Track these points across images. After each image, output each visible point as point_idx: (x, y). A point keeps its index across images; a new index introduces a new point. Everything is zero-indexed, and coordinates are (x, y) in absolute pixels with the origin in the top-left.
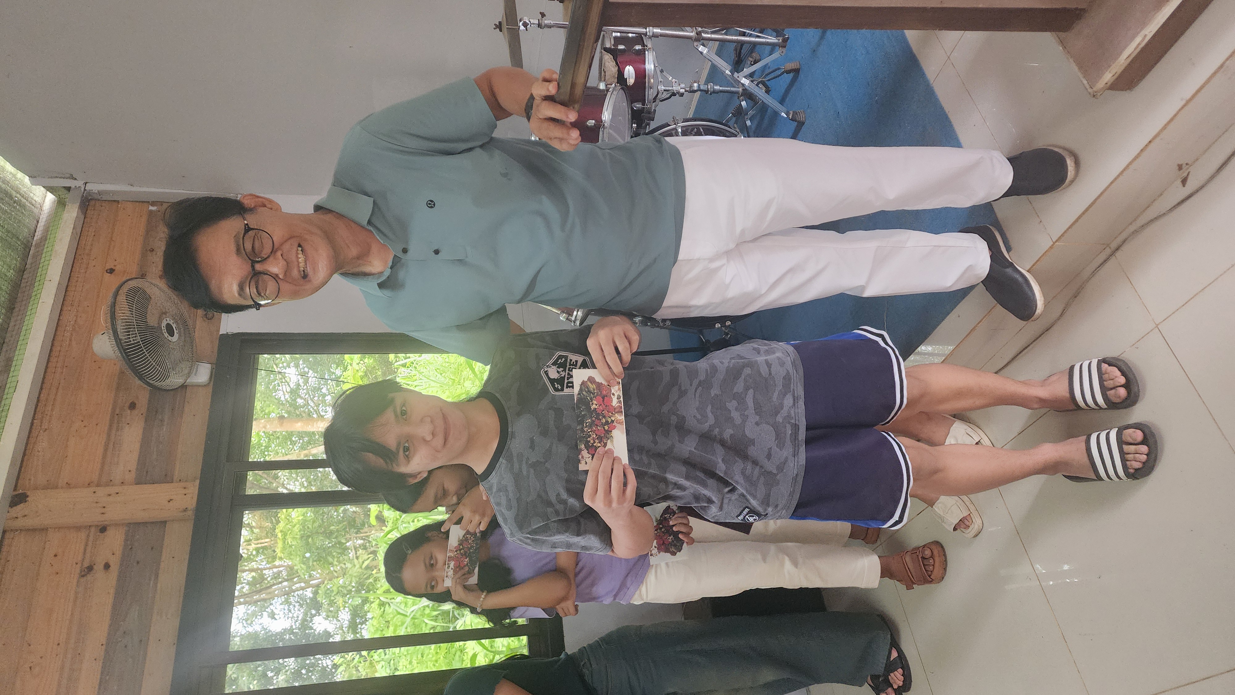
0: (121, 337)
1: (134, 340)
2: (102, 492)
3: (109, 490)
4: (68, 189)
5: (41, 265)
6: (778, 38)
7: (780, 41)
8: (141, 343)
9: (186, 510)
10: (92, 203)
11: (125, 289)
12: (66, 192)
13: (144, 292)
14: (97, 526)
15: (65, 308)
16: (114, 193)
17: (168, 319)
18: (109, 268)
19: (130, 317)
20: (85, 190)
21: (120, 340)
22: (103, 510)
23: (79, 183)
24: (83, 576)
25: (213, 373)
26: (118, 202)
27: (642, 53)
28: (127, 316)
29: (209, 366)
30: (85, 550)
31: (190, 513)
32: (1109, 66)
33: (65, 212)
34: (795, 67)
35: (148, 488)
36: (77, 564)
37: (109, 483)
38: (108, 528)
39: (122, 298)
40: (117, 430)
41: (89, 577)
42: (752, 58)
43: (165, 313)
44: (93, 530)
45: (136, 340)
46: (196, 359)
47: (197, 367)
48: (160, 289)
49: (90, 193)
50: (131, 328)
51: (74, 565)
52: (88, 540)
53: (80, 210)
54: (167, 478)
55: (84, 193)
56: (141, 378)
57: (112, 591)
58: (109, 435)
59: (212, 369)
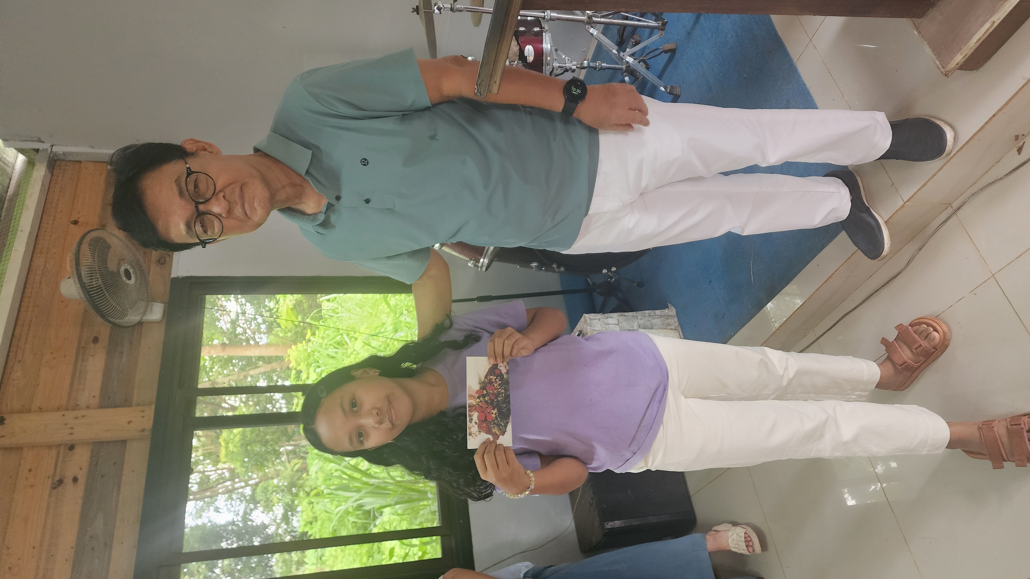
0: (85, 281)
1: (96, 284)
2: (70, 415)
3: (76, 413)
4: (37, 151)
5: (14, 217)
6: (658, 22)
7: (660, 25)
8: (102, 286)
9: (143, 430)
10: (58, 163)
11: (88, 238)
12: (35, 153)
13: (105, 241)
14: (66, 445)
15: (35, 255)
16: (77, 154)
17: (126, 265)
18: (74, 219)
19: (92, 263)
20: (51, 151)
21: (85, 283)
22: (71, 431)
23: (46, 146)
24: (55, 488)
25: (166, 311)
26: (80, 162)
27: (539, 35)
28: (90, 263)
29: (162, 305)
30: (56, 465)
31: (146, 433)
32: (961, 49)
33: (34, 171)
34: (673, 48)
35: (111, 412)
36: (48, 477)
37: (76, 407)
38: (76, 446)
39: (85, 247)
40: (83, 361)
41: (60, 489)
42: (634, 39)
43: (123, 260)
44: (62, 448)
45: (98, 283)
46: (151, 299)
47: (152, 306)
48: (118, 238)
49: (56, 154)
50: (93, 273)
51: (47, 478)
52: (58, 457)
53: (47, 171)
54: (127, 403)
55: (50, 154)
56: (103, 316)
57: (80, 501)
58: (75, 366)
59: (165, 308)
